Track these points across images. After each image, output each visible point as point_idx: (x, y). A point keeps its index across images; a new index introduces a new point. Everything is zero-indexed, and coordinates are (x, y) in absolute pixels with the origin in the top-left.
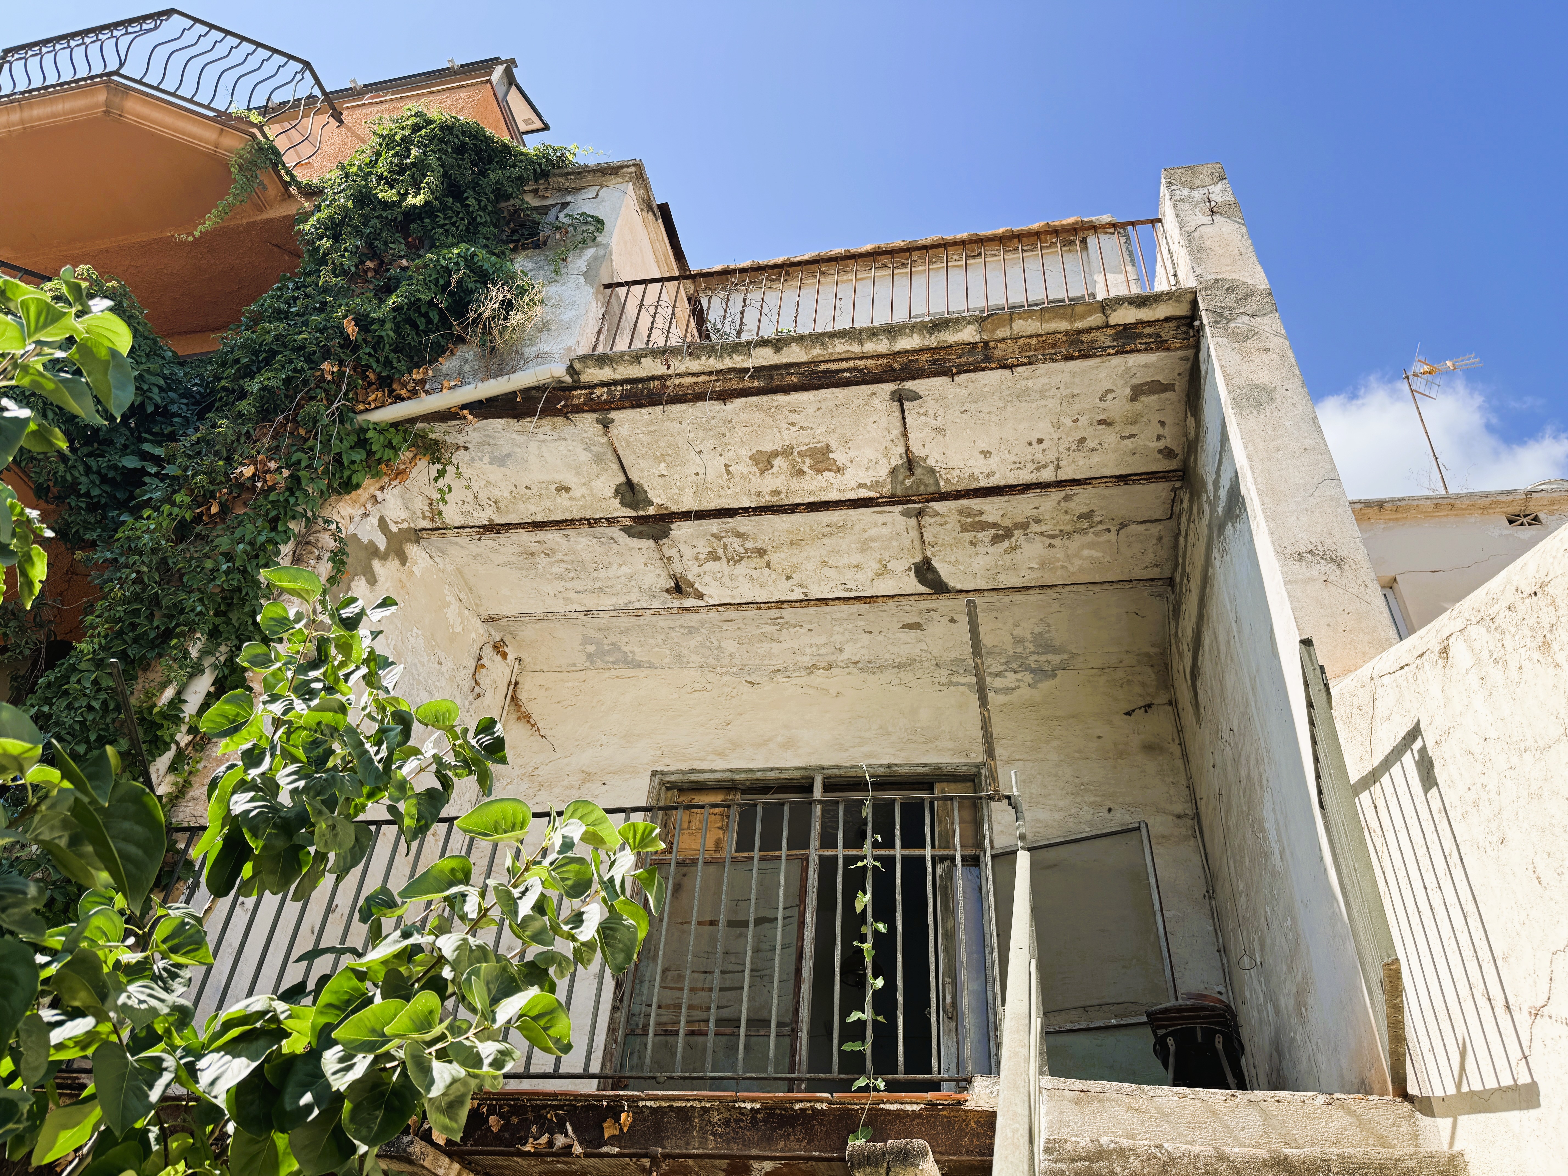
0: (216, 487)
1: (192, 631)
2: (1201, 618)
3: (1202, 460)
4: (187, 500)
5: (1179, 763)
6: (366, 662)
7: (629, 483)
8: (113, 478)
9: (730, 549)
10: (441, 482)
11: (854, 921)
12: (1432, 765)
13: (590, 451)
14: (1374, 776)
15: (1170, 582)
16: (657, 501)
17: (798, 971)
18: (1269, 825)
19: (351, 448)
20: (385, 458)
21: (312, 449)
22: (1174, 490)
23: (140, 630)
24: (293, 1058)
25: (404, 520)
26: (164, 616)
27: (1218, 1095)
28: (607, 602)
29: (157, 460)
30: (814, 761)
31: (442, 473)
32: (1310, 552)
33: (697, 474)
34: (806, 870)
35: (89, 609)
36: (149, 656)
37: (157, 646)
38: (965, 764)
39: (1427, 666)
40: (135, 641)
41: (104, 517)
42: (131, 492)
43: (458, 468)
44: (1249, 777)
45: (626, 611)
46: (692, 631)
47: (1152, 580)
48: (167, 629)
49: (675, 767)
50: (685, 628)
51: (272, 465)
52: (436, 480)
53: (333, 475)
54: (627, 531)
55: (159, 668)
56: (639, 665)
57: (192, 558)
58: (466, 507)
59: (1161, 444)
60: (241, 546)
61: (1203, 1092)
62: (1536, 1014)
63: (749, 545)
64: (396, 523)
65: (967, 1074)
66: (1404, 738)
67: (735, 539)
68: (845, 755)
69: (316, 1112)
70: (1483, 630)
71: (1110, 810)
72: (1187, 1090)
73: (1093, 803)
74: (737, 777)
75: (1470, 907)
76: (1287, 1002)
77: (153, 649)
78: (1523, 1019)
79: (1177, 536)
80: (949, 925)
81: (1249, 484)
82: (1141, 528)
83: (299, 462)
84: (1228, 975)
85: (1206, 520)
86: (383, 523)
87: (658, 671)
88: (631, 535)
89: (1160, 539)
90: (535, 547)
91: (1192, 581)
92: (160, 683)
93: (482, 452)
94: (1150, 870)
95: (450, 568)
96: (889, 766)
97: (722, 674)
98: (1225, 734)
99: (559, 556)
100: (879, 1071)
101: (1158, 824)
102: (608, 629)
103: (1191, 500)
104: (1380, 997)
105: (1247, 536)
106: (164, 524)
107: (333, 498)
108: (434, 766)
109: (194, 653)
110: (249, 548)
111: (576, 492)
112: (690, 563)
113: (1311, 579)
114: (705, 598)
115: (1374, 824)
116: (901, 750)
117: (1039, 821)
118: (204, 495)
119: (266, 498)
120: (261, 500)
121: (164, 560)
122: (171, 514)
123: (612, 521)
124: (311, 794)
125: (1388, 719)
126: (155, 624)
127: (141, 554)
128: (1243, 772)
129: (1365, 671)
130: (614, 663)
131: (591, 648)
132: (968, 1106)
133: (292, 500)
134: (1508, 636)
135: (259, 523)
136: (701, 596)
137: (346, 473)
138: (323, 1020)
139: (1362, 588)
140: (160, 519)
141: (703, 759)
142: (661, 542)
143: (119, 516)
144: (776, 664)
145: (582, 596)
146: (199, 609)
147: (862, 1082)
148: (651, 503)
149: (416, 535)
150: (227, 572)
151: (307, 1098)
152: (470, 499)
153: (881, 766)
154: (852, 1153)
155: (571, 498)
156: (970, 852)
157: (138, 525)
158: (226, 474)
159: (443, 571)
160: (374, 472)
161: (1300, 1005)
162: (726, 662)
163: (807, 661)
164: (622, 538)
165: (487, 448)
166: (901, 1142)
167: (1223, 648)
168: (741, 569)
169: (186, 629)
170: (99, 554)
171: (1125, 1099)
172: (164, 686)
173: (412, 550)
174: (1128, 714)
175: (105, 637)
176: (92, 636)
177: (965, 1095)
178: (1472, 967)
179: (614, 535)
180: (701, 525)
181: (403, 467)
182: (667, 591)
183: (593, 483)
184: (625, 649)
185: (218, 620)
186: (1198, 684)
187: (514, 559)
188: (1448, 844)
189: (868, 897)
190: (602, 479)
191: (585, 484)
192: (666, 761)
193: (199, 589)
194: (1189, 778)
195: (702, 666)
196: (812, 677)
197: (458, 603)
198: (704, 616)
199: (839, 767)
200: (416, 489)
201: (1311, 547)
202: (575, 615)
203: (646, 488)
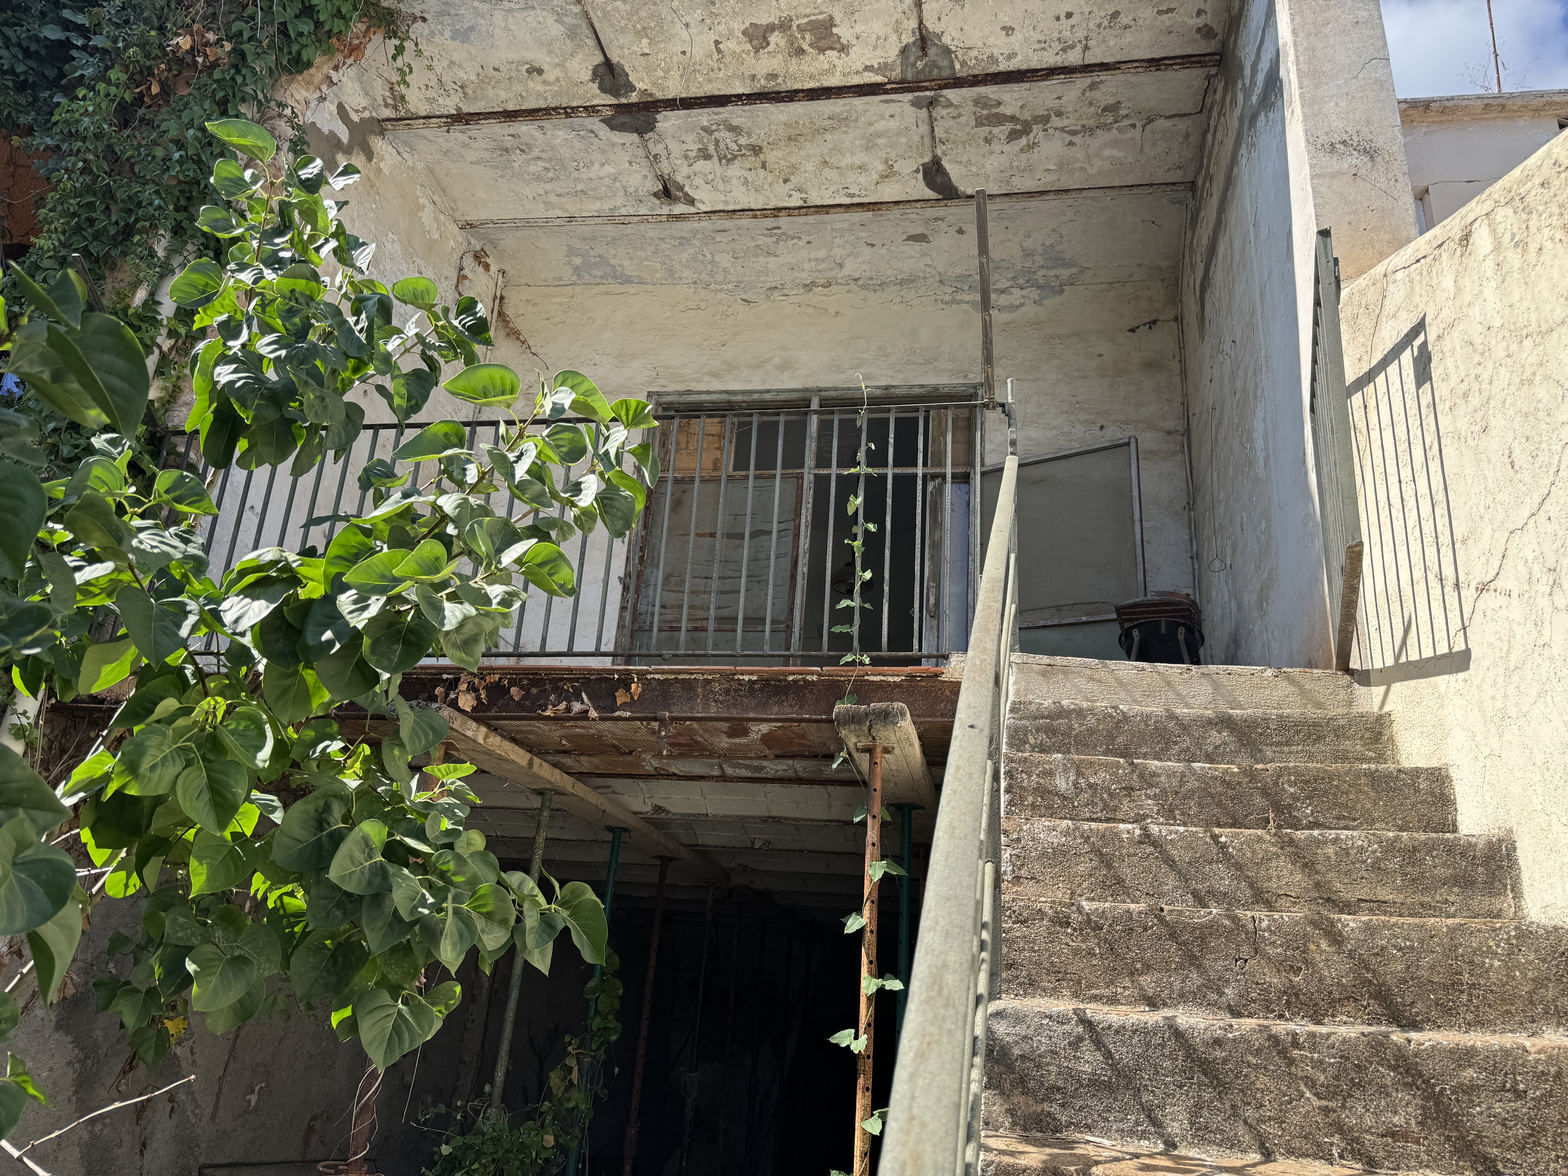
0: (152, 62)
1: (154, 227)
2: (1219, 224)
3: (1243, 39)
4: (124, 77)
5: (1177, 380)
6: (335, 235)
7: (607, 63)
8: (37, 52)
9: (722, 145)
10: (400, 62)
11: (846, 523)
12: (1430, 360)
13: (562, 23)
14: (1369, 377)
15: (1192, 186)
16: (640, 86)
17: (793, 577)
18: (1258, 435)
19: (296, 17)
20: (336, 30)
21: (252, 18)
22: (1209, 78)
23: (99, 226)
24: (310, 602)
25: (365, 108)
26: (122, 210)
27: (1176, 668)
28: (592, 207)
29: (81, 30)
30: (811, 383)
31: (400, 50)
32: (1344, 143)
33: (684, 53)
34: (800, 487)
35: (41, 202)
36: (113, 253)
37: (121, 243)
38: (963, 385)
39: (1445, 257)
40: (95, 237)
41: (36, 99)
42: (60, 69)
43: (417, 44)
44: (1244, 389)
45: (612, 218)
46: (683, 242)
47: (1174, 184)
48: (127, 225)
49: (671, 388)
50: (675, 239)
51: (211, 37)
52: (394, 58)
53: (281, 49)
54: (608, 122)
55: (126, 267)
56: (628, 281)
57: (140, 145)
58: (431, 94)
59: (1200, 22)
60: (191, 132)
61: (1161, 666)
62: (1482, 588)
63: (743, 141)
64: (357, 111)
65: (944, 650)
66: (1407, 335)
67: (728, 134)
68: (842, 377)
69: (338, 646)
70: (1509, 211)
71: (1102, 427)
72: (1145, 665)
73: (1086, 421)
74: (734, 398)
75: (1440, 497)
76: (1250, 598)
77: (115, 246)
78: (1469, 594)
79: (1204, 136)
80: (937, 536)
81: (1290, 64)
82: (1168, 124)
83: (240, 33)
84: (1197, 579)
85: (1237, 113)
86: (342, 110)
87: (649, 287)
88: (613, 128)
89: (1187, 136)
90: (509, 142)
91: (1214, 184)
92: (130, 284)
93: (442, 24)
94: (1135, 483)
95: (420, 166)
96: (887, 388)
97: (716, 291)
98: (1227, 347)
99: (536, 152)
100: (863, 649)
101: (1148, 440)
102: (594, 239)
103: (1225, 90)
104: (1339, 582)
105: (1279, 127)
106: (103, 106)
107: (284, 78)
108: (419, 347)
109: (161, 253)
110: (200, 134)
111: (551, 75)
112: (679, 162)
113: (1341, 173)
114: (697, 204)
115: (1361, 424)
116: (899, 372)
117: (1032, 439)
118: (141, 72)
119: (210, 75)
120: (204, 78)
121: (110, 148)
122: (108, 95)
123: (591, 110)
124: (295, 363)
125: (1394, 316)
126: (113, 219)
127: (84, 139)
128: (1239, 384)
129: (1380, 269)
130: (602, 277)
131: (577, 261)
132: (943, 678)
133: (239, 79)
134: (1535, 216)
135: (207, 105)
136: (691, 201)
137: (295, 48)
138: (334, 570)
139: (1392, 183)
140: (98, 100)
141: (699, 381)
142: (646, 137)
143: (52, 97)
144: (773, 280)
145: (563, 200)
146: (157, 202)
147: (849, 658)
148: (632, 88)
149: (380, 126)
150: (181, 162)
151: (328, 635)
152: (434, 83)
153: (877, 387)
154: (838, 714)
155: (545, 82)
156: (960, 470)
157: (74, 106)
158: (161, 47)
159: (413, 169)
160: (325, 47)
161: (1262, 598)
162: (720, 278)
163: (805, 277)
164: (604, 131)
165: (447, 20)
166: (883, 705)
167: (1237, 256)
168: (735, 170)
169: (147, 224)
170: (38, 140)
171: (1088, 672)
172: (135, 286)
173: (378, 144)
174: (1132, 330)
175: (64, 232)
176: (49, 231)
177: (941, 669)
178: (1431, 551)
179: (595, 128)
180: (690, 116)
181: (357, 42)
182: (655, 195)
183: (568, 64)
184: (614, 262)
185: (180, 216)
186: (1207, 296)
187: (487, 155)
188: (1430, 438)
189: (860, 500)
190: (578, 58)
191: (558, 65)
192: (662, 382)
193: (153, 181)
194: (1185, 395)
195: (695, 283)
196: (811, 295)
197: (432, 207)
198: (696, 225)
199: (836, 389)
200: (374, 70)
201: (1345, 137)
202: (558, 222)
203: (627, 69)
